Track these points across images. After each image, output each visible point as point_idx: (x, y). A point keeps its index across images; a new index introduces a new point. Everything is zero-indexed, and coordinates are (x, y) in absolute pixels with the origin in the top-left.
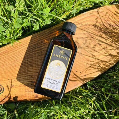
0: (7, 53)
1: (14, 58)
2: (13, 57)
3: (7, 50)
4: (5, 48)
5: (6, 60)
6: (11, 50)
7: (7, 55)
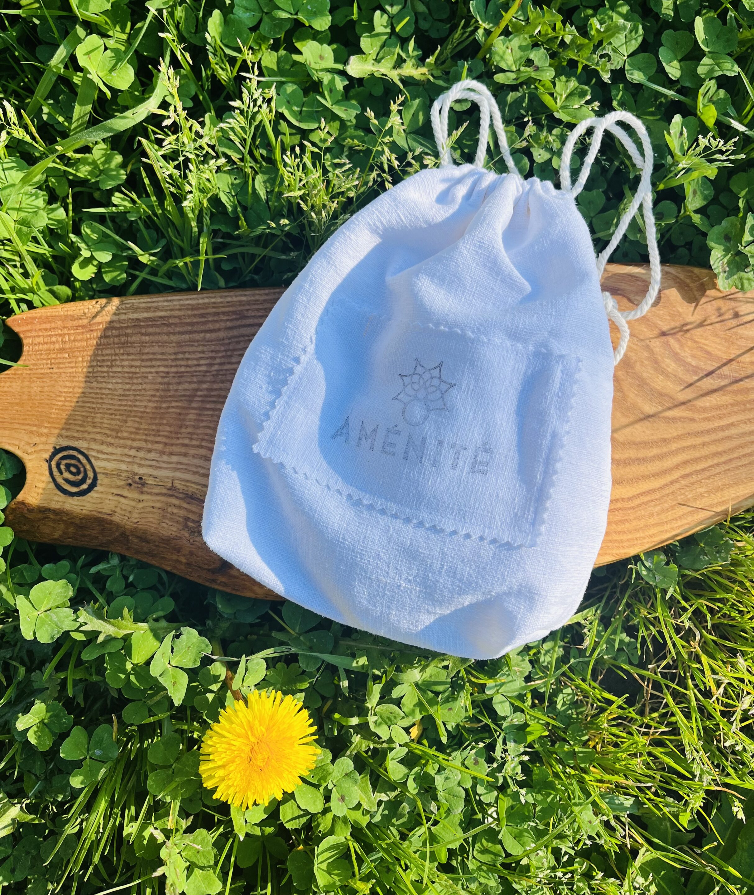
0: (165, 329)
1: (190, 363)
2: (187, 356)
3: (170, 317)
4: (166, 304)
5: (151, 360)
6: (188, 321)
7: (165, 338)
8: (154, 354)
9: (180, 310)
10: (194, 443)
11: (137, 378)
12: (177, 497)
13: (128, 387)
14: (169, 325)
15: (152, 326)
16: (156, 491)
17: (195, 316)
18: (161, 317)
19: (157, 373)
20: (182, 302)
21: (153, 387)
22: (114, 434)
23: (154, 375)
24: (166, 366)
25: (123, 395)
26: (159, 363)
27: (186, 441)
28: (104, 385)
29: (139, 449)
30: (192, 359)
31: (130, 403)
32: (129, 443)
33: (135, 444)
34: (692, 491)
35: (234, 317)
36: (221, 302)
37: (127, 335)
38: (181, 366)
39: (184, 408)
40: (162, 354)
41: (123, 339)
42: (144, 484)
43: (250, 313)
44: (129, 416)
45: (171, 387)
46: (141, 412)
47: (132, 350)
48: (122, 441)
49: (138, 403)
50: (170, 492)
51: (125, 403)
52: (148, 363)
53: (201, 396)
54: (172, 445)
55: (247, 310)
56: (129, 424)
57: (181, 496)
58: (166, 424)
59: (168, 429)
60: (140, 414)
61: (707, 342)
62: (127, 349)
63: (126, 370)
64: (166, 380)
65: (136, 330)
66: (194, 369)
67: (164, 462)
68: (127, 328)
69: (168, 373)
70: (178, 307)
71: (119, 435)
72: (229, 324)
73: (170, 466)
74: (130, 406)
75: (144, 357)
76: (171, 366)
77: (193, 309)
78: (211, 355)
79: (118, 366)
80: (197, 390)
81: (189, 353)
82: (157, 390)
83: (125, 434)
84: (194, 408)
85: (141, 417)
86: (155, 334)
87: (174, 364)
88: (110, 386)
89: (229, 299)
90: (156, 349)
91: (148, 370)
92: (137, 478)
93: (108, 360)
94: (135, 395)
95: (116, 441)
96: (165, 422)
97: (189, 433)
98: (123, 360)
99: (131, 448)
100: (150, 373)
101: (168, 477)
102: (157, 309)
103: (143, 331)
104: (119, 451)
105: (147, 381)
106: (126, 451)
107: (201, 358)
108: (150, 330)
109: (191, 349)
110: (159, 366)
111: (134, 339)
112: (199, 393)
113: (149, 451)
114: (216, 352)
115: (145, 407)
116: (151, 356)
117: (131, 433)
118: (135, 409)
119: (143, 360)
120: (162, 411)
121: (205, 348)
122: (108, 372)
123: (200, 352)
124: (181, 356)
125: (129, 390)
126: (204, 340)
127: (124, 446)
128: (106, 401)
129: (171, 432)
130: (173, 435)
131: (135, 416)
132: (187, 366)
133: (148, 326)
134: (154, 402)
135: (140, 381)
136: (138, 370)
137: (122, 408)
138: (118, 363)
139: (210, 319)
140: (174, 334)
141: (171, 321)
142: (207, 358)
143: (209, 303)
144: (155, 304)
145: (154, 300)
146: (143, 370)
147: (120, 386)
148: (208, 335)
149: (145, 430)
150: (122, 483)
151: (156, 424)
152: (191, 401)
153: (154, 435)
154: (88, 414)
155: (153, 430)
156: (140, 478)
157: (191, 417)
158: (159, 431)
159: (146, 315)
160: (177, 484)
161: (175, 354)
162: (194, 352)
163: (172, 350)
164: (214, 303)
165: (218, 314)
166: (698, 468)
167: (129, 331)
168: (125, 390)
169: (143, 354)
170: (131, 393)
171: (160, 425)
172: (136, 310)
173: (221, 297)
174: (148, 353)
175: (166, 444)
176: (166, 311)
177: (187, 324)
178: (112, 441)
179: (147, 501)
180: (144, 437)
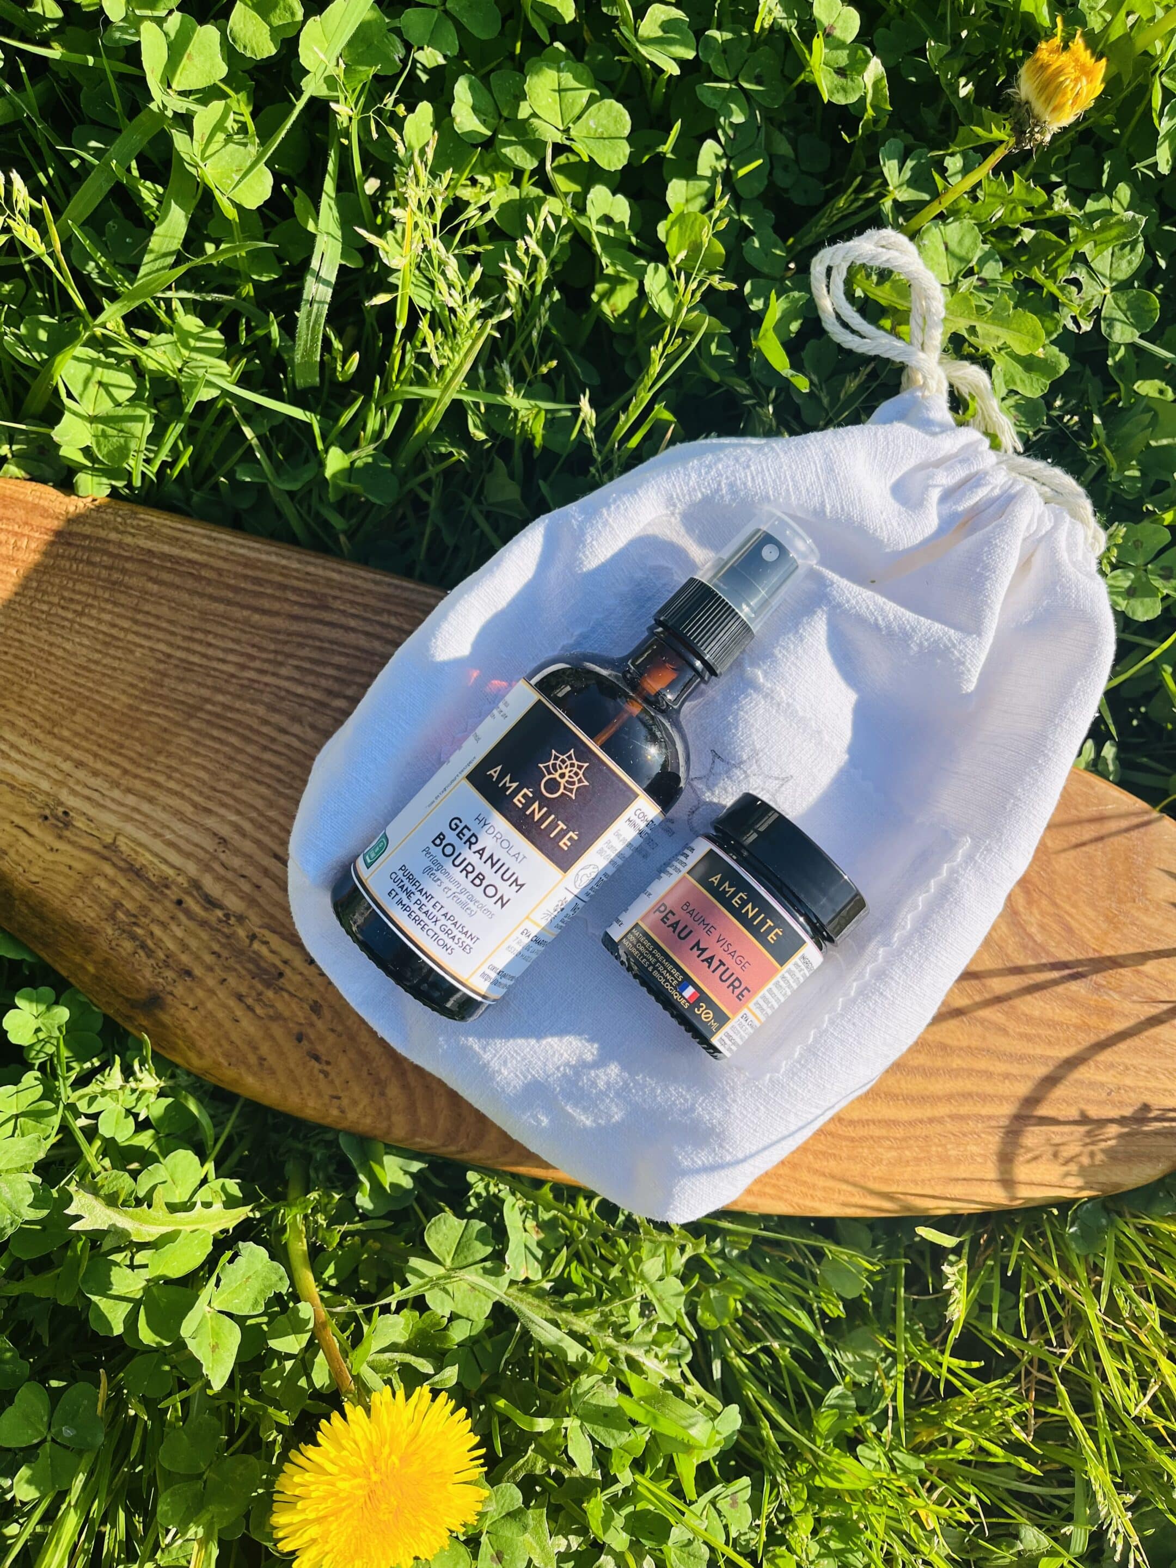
8: (158, 617)
9: (225, 559)
10: (172, 785)
11: (118, 647)
12: (114, 865)
13: (97, 656)
14: (199, 578)
15: (170, 570)
16: (85, 842)
17: (246, 577)
18: (189, 561)
19: (152, 649)
20: (232, 548)
21: (138, 671)
22: (47, 725)
23: (146, 652)
24: (171, 645)
25: (85, 668)
26: (160, 635)
27: (161, 779)
28: (59, 640)
29: (79, 764)
30: (217, 647)
31: (90, 685)
32: (68, 749)
33: (76, 754)
34: (958, 1145)
35: (310, 601)
36: (296, 570)
37: (124, 571)
38: (194, 652)
39: (177, 724)
40: (171, 622)
41: (116, 576)
42: (67, 825)
43: (337, 604)
44: (81, 705)
45: (167, 681)
46: (104, 706)
47: (123, 599)
48: (56, 743)
49: (103, 689)
50: (106, 853)
51: (82, 681)
52: (143, 630)
53: (209, 713)
54: (136, 776)
55: (335, 598)
56: (78, 718)
57: (122, 864)
58: (138, 740)
59: (139, 748)
60: (100, 708)
61: (1073, 911)
62: (117, 595)
63: (104, 628)
64: (161, 667)
65: (143, 568)
66: (215, 664)
67: (113, 800)
68: (128, 559)
69: (169, 656)
70: (222, 554)
71: (56, 730)
72: (296, 610)
73: (122, 810)
74: (90, 690)
75: (140, 617)
76: (179, 647)
77: (246, 566)
78: (250, 650)
79: (92, 617)
80: (207, 700)
81: (216, 635)
82: (143, 679)
83: (66, 733)
84: (191, 729)
85: (101, 715)
86: (172, 585)
87: (185, 644)
88: (68, 646)
89: (311, 569)
90: (164, 611)
91: (138, 640)
92: (61, 809)
93: (79, 602)
94: (104, 675)
95: (48, 740)
96: (137, 734)
97: (169, 767)
98: (103, 610)
99: (68, 758)
100: (141, 646)
101: (110, 827)
102: (188, 545)
103: (154, 573)
104: (46, 756)
105: (131, 657)
106: (59, 761)
107: (232, 651)
108: (165, 576)
109: (220, 630)
110: (159, 640)
111: (133, 581)
112: (209, 707)
113: (95, 773)
114: (261, 649)
115: (114, 699)
116: (151, 620)
117: (77, 734)
118: (97, 697)
119: (136, 622)
120: (138, 715)
121: (244, 637)
122: (72, 622)
123: (233, 640)
124: (199, 636)
125: (97, 662)
126: (246, 622)
127: (57, 752)
128: (54, 668)
129: (141, 755)
130: (143, 762)
131: (91, 709)
132: (204, 656)
133: (163, 568)
134: (131, 696)
135: (119, 654)
136: (122, 635)
137: (76, 688)
138: (94, 612)
139: (269, 591)
140: (202, 595)
141: (203, 573)
142: (242, 654)
143: (276, 565)
144: (188, 537)
145: (190, 528)
146: (131, 637)
147: (84, 651)
148: (256, 617)
149: (101, 736)
150: (34, 810)
151: (121, 734)
152: (191, 716)
153: (112, 751)
154: (16, 679)
155: (114, 742)
156: (66, 813)
157: (182, 740)
158: (121, 746)
159: (166, 549)
160: (122, 842)
161: (192, 629)
162: (223, 637)
163: (189, 622)
164: (284, 567)
165: (284, 587)
166: (984, 1112)
167: (129, 565)
168: (90, 660)
169: (140, 611)
170: (99, 668)
171: (128, 737)
172: (153, 534)
173: (300, 561)
174: (148, 613)
175: (125, 772)
176: (202, 553)
177: (229, 587)
178: (41, 736)
179: (64, 853)
180: (95, 748)
